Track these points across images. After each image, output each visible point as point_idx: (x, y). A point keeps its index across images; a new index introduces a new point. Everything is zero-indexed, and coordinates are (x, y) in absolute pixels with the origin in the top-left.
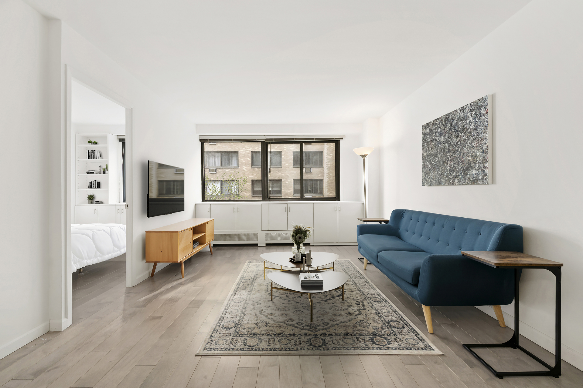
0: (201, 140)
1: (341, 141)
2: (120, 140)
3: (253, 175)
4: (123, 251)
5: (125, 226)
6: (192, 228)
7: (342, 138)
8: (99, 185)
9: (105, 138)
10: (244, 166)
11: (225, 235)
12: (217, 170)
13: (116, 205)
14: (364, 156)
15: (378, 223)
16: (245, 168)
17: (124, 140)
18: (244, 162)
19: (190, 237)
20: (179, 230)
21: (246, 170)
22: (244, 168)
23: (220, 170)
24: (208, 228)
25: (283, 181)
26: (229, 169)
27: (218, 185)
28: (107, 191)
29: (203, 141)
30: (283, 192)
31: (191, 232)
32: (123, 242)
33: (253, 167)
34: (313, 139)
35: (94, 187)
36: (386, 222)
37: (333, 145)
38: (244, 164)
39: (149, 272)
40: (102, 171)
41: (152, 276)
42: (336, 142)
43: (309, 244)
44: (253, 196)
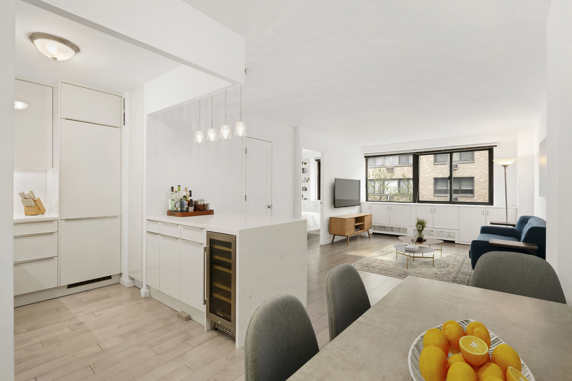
0: (365, 157)
1: (495, 149)
2: (316, 160)
3: (435, 172)
4: (319, 228)
5: (320, 215)
6: (354, 218)
7: (496, 146)
8: (306, 189)
9: (309, 159)
10: (425, 163)
11: (381, 226)
12: (394, 168)
13: (314, 202)
14: (505, 166)
15: (512, 227)
16: (426, 166)
17: (320, 160)
18: (425, 159)
19: (353, 224)
20: (346, 218)
21: (427, 167)
22: (424, 165)
23: (398, 168)
24: (366, 219)
25: (475, 178)
26: (408, 167)
27: (395, 184)
28: (309, 193)
29: (367, 157)
30: (475, 192)
31: (354, 220)
32: (319, 223)
33: (435, 163)
34: (463, 149)
35: (304, 190)
36: (514, 226)
37: (487, 152)
38: (425, 161)
39: (331, 240)
40: (306, 181)
41: (333, 243)
42: (490, 150)
43: (454, 241)
44: (435, 195)
